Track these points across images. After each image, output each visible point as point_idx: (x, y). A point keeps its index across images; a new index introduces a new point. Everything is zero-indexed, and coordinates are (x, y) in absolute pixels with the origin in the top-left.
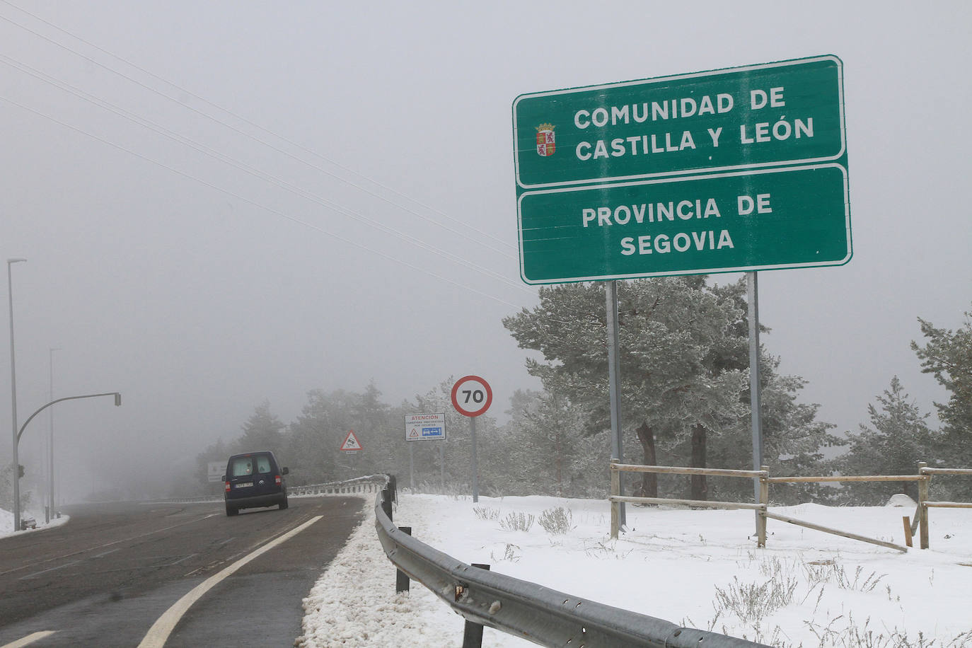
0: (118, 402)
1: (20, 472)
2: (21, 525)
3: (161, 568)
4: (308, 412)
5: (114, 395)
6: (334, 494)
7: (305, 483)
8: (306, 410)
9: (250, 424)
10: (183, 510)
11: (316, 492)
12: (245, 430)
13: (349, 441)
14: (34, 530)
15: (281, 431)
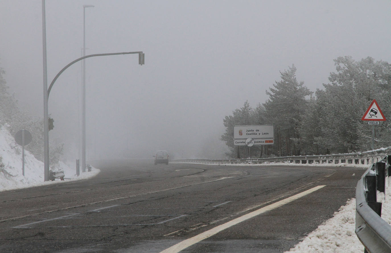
0: (142, 61)
1: (50, 124)
2: (50, 176)
3: (146, 226)
4: (335, 80)
5: (138, 54)
6: (353, 165)
7: (328, 152)
8: (333, 78)
9: (276, 89)
10: (205, 170)
11: (337, 162)
12: (271, 95)
13: (372, 111)
14: (63, 181)
15: (307, 98)
